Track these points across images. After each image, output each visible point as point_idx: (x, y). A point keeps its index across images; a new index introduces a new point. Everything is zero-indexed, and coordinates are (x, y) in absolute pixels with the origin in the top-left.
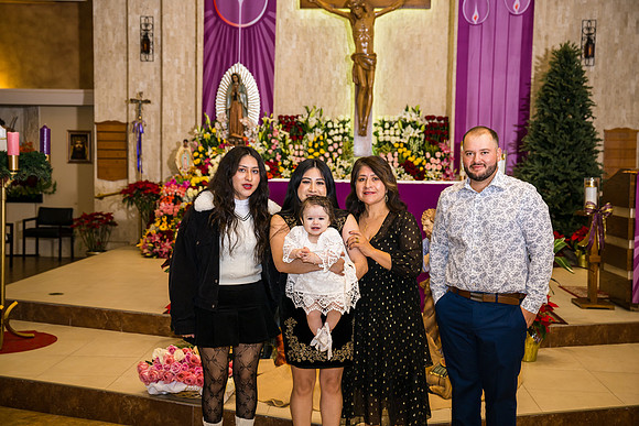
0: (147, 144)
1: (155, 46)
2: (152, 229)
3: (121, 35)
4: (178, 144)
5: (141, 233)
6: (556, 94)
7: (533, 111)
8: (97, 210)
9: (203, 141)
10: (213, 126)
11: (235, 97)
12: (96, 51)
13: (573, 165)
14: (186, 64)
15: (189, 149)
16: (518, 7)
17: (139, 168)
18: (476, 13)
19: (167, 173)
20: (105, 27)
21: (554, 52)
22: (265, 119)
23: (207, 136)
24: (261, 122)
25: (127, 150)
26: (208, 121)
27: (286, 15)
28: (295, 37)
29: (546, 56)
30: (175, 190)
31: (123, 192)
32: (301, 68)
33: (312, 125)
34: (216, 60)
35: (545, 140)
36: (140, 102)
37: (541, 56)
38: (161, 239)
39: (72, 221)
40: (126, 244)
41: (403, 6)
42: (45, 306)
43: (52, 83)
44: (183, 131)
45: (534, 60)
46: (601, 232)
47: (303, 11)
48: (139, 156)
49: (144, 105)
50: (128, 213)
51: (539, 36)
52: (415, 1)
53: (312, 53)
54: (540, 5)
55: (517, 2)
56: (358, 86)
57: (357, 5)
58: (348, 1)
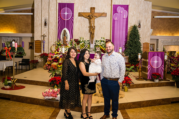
0: (46, 45)
1: (47, 24)
2: (46, 63)
3: (40, 22)
4: (52, 45)
5: (44, 64)
6: (133, 35)
7: (128, 39)
8: (35, 59)
9: (58, 44)
10: (60, 41)
11: (65, 35)
12: (35, 25)
13: (136, 50)
14: (54, 28)
15: (55, 46)
16: (125, 17)
17: (44, 50)
18: (116, 18)
19: (50, 51)
20: (37, 20)
21: (132, 26)
22: (71, 40)
24: (70, 40)
25: (41, 46)
27: (76, 18)
28: (78, 22)
30: (51, 55)
31: (40, 55)
32: (79, 29)
33: (81, 41)
34: (60, 28)
35: (131, 45)
36: (44, 36)
37: (130, 27)
38: (48, 66)
39: (29, 62)
40: (41, 67)
41: (101, 16)
42: (23, 80)
43: (25, 32)
44: (53, 42)
45: (128, 28)
46: (141, 64)
47: (79, 17)
48: (44, 48)
50: (41, 60)
51: (129, 23)
52: (103, 15)
53: (81, 26)
54: (130, 17)
55: (125, 16)
56: (91, 33)
57: (91, 16)
58: (89, 15)
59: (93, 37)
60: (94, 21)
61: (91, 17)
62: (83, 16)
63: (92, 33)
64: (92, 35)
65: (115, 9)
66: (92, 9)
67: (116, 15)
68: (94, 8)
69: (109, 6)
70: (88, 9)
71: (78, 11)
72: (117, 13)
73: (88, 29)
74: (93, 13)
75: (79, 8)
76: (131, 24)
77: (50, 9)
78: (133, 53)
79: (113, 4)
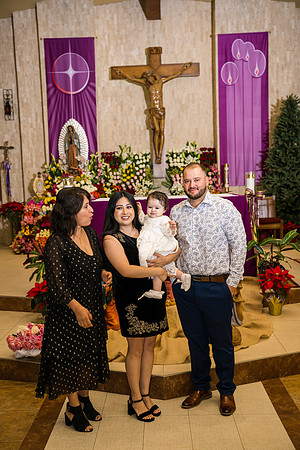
0: (14, 177)
1: (14, 109)
2: (20, 235)
5: (13, 237)
6: (286, 129)
7: (271, 141)
9: (51, 173)
10: (57, 162)
11: (71, 142)
14: (36, 121)
15: (42, 179)
16: (258, 72)
18: (230, 77)
19: (28, 195)
21: (283, 102)
22: (92, 156)
23: (54, 169)
24: (90, 158)
26: (54, 159)
27: (103, 84)
28: (109, 99)
29: (277, 104)
30: (34, 207)
32: (115, 119)
33: (124, 158)
34: (56, 121)
35: (280, 161)
36: (6, 149)
37: (275, 104)
38: (26, 241)
40: (4, 245)
41: (181, 76)
44: (37, 166)
45: (270, 107)
47: (114, 81)
48: (8, 185)
49: (9, 150)
50: (3, 224)
51: (273, 91)
52: (189, 71)
53: (122, 109)
54: (272, 70)
55: (257, 69)
56: (154, 130)
57: (150, 75)
58: (144, 73)
59: (159, 144)
60: (161, 93)
61: (151, 79)
62: (125, 78)
63: (158, 129)
64: (157, 137)
65: (225, 46)
66: (154, 52)
67: (229, 66)
68: (158, 50)
69: (204, 39)
70: (140, 55)
71: (107, 62)
72: (233, 60)
73: (143, 117)
74: (155, 66)
75: (111, 53)
76: (278, 92)
77: (20, 61)
78: (287, 186)
79: (218, 32)
